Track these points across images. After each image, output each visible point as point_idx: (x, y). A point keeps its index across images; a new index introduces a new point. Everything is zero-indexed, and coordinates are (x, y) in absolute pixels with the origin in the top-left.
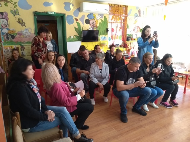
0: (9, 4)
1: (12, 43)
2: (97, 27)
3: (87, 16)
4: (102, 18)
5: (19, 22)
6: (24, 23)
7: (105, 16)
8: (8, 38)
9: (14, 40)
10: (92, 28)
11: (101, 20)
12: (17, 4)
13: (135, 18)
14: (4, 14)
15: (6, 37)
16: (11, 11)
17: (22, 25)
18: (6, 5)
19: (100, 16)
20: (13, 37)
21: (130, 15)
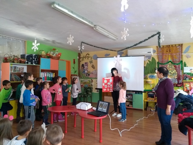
0: (89, 58)
1: (88, 78)
4: (150, 59)
5: (92, 67)
6: (95, 67)
7: (152, 58)
8: (87, 75)
9: (89, 77)
11: (149, 61)
12: (92, 58)
14: (87, 63)
15: (86, 75)
16: (90, 61)
17: (93, 68)
18: (88, 59)
19: (148, 58)
20: (89, 75)
21: (187, 52)
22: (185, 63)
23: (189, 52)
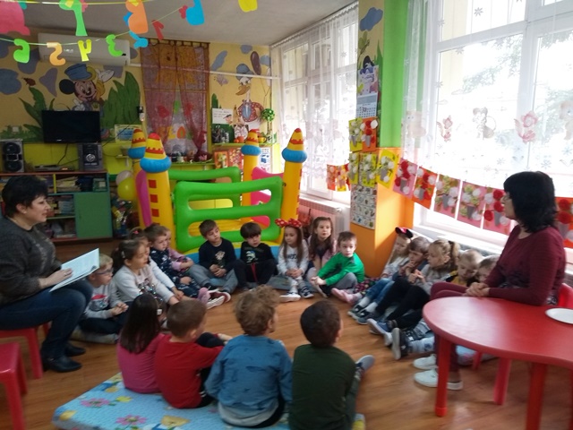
2: (101, 102)
3: (66, 72)
4: (120, 77)
7: (127, 73)
10: (84, 103)
13: (239, 78)
19: (113, 73)
21: (219, 69)
22: (214, 96)
23: (223, 67)
